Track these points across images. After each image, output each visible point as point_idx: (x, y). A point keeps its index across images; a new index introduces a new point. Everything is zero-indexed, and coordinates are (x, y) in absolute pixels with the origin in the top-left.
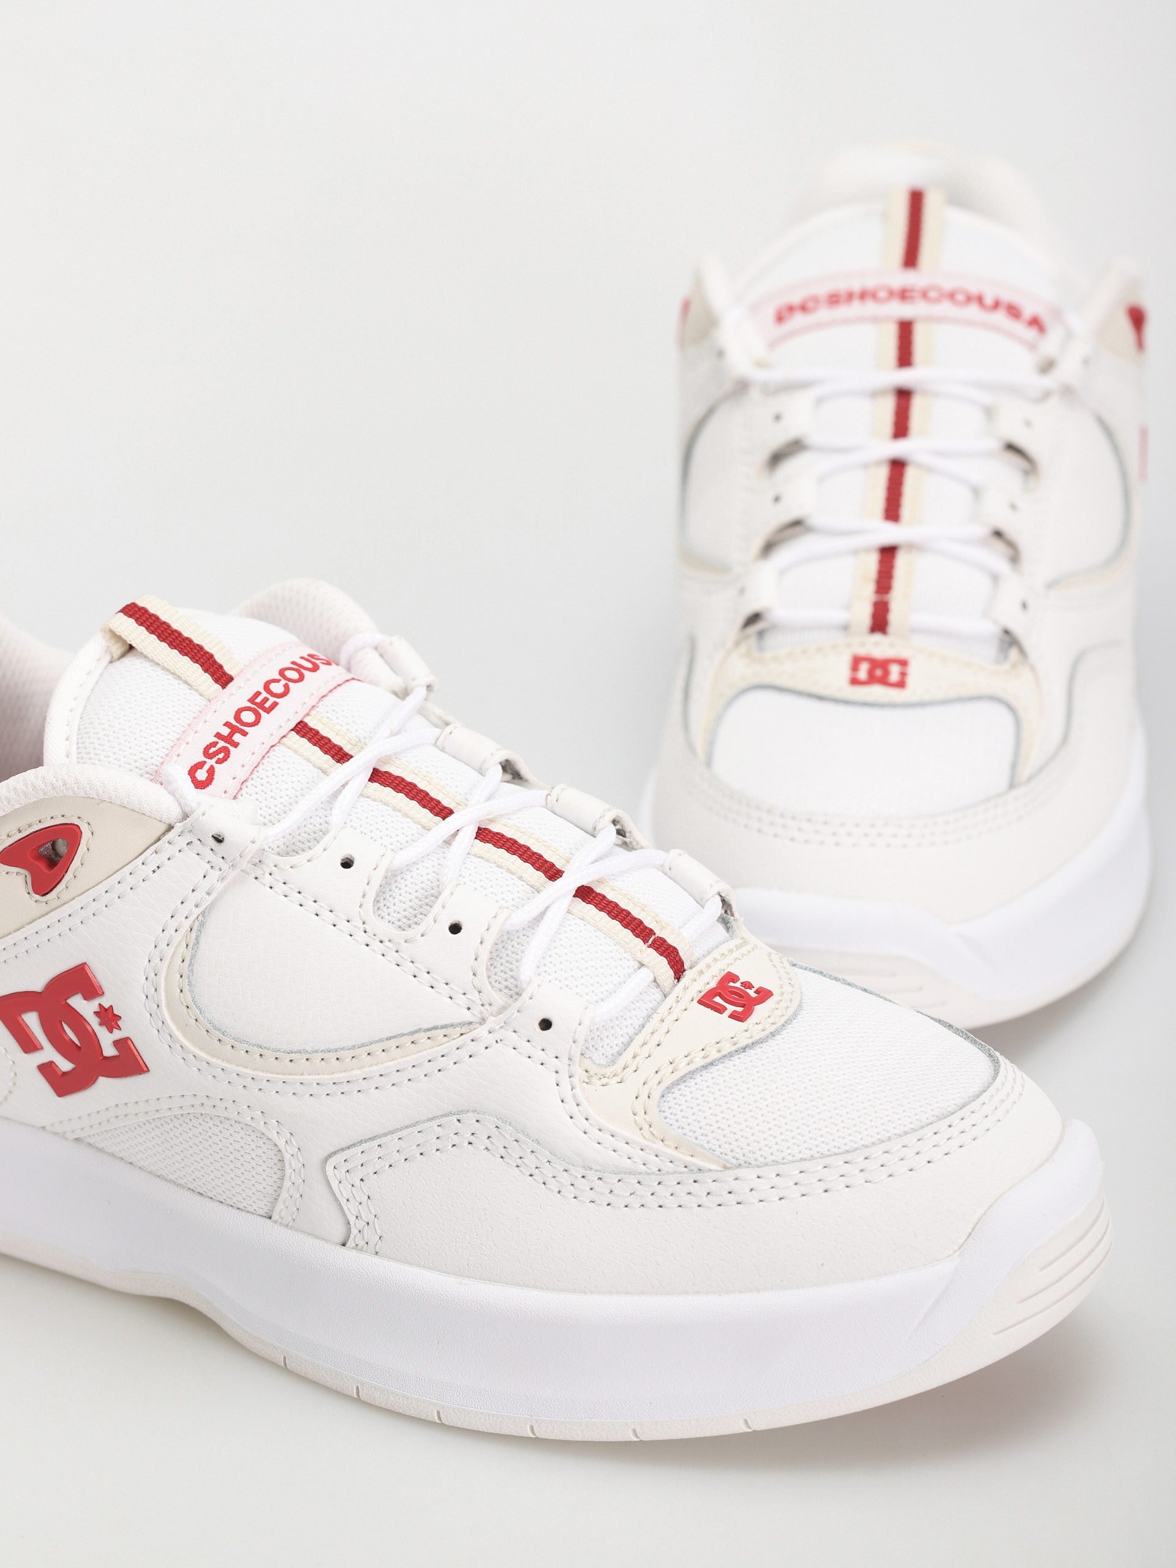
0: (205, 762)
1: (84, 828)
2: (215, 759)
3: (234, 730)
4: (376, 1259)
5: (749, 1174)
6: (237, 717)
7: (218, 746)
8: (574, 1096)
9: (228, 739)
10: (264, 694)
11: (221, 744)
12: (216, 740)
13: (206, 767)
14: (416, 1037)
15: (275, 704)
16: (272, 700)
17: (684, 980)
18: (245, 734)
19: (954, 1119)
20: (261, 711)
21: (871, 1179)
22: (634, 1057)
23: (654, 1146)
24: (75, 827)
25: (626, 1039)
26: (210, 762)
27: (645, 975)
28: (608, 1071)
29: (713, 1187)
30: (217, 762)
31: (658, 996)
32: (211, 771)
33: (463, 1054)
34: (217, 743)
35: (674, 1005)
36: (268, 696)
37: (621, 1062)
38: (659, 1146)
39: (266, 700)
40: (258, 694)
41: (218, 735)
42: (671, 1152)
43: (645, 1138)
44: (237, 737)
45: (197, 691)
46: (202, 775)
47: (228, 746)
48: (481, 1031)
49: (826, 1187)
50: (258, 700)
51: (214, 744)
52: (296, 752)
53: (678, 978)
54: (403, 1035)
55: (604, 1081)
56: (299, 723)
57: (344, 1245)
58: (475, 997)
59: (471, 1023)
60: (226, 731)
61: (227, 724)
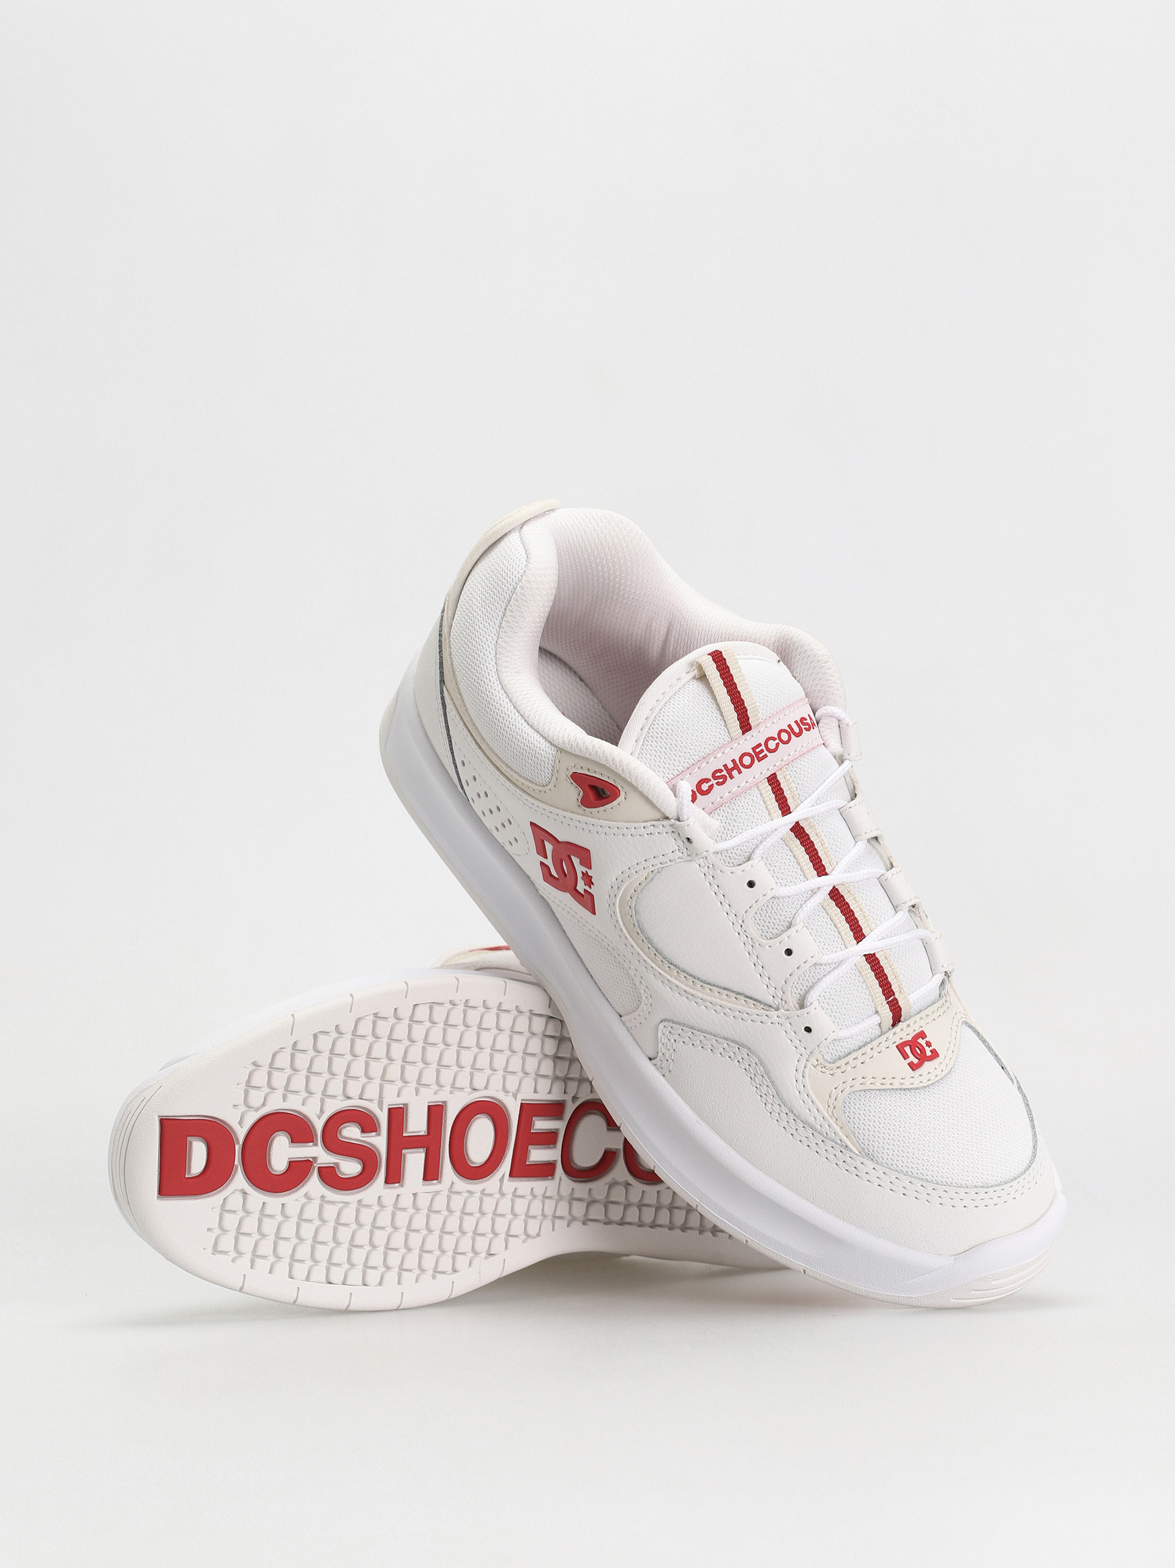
0: (710, 780)
1: (622, 794)
2: (717, 781)
3: (736, 767)
4: (662, 1079)
5: (870, 1165)
6: (741, 758)
7: (722, 774)
8: (803, 1071)
9: (729, 771)
10: (763, 747)
11: (725, 773)
12: (723, 769)
13: (710, 783)
14: (739, 996)
15: (766, 756)
16: (766, 752)
17: (897, 1029)
18: (740, 772)
19: (991, 1190)
20: (756, 759)
21: (930, 1201)
22: (846, 1064)
23: (831, 1121)
24: (617, 790)
25: (847, 1051)
26: (714, 782)
27: (876, 1019)
28: (828, 1065)
29: (848, 1160)
30: (716, 783)
31: (878, 1032)
32: (711, 787)
33: (759, 1019)
34: (723, 771)
35: (883, 1042)
36: (765, 749)
37: (838, 1064)
38: (832, 1122)
39: (762, 751)
40: (760, 745)
41: (725, 766)
42: (837, 1129)
43: (828, 1112)
44: (735, 773)
45: (728, 729)
46: (705, 787)
47: (728, 776)
48: (774, 1014)
49: (905, 1193)
50: (757, 750)
51: (721, 771)
52: (761, 794)
53: (894, 1025)
54: (733, 992)
55: (824, 1070)
56: (772, 775)
57: (650, 1059)
58: (780, 994)
59: (770, 1006)
60: (730, 765)
61: (733, 761)
